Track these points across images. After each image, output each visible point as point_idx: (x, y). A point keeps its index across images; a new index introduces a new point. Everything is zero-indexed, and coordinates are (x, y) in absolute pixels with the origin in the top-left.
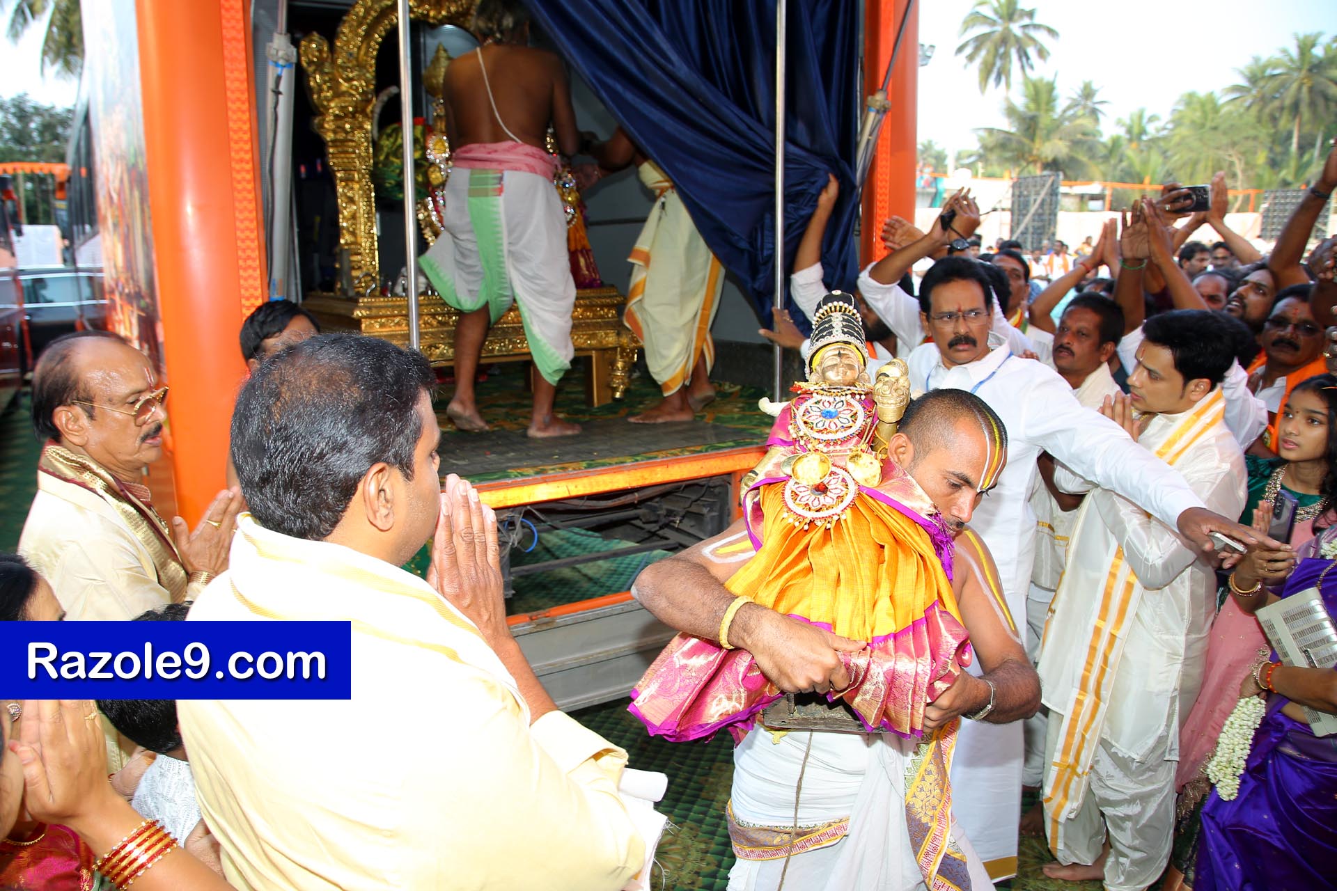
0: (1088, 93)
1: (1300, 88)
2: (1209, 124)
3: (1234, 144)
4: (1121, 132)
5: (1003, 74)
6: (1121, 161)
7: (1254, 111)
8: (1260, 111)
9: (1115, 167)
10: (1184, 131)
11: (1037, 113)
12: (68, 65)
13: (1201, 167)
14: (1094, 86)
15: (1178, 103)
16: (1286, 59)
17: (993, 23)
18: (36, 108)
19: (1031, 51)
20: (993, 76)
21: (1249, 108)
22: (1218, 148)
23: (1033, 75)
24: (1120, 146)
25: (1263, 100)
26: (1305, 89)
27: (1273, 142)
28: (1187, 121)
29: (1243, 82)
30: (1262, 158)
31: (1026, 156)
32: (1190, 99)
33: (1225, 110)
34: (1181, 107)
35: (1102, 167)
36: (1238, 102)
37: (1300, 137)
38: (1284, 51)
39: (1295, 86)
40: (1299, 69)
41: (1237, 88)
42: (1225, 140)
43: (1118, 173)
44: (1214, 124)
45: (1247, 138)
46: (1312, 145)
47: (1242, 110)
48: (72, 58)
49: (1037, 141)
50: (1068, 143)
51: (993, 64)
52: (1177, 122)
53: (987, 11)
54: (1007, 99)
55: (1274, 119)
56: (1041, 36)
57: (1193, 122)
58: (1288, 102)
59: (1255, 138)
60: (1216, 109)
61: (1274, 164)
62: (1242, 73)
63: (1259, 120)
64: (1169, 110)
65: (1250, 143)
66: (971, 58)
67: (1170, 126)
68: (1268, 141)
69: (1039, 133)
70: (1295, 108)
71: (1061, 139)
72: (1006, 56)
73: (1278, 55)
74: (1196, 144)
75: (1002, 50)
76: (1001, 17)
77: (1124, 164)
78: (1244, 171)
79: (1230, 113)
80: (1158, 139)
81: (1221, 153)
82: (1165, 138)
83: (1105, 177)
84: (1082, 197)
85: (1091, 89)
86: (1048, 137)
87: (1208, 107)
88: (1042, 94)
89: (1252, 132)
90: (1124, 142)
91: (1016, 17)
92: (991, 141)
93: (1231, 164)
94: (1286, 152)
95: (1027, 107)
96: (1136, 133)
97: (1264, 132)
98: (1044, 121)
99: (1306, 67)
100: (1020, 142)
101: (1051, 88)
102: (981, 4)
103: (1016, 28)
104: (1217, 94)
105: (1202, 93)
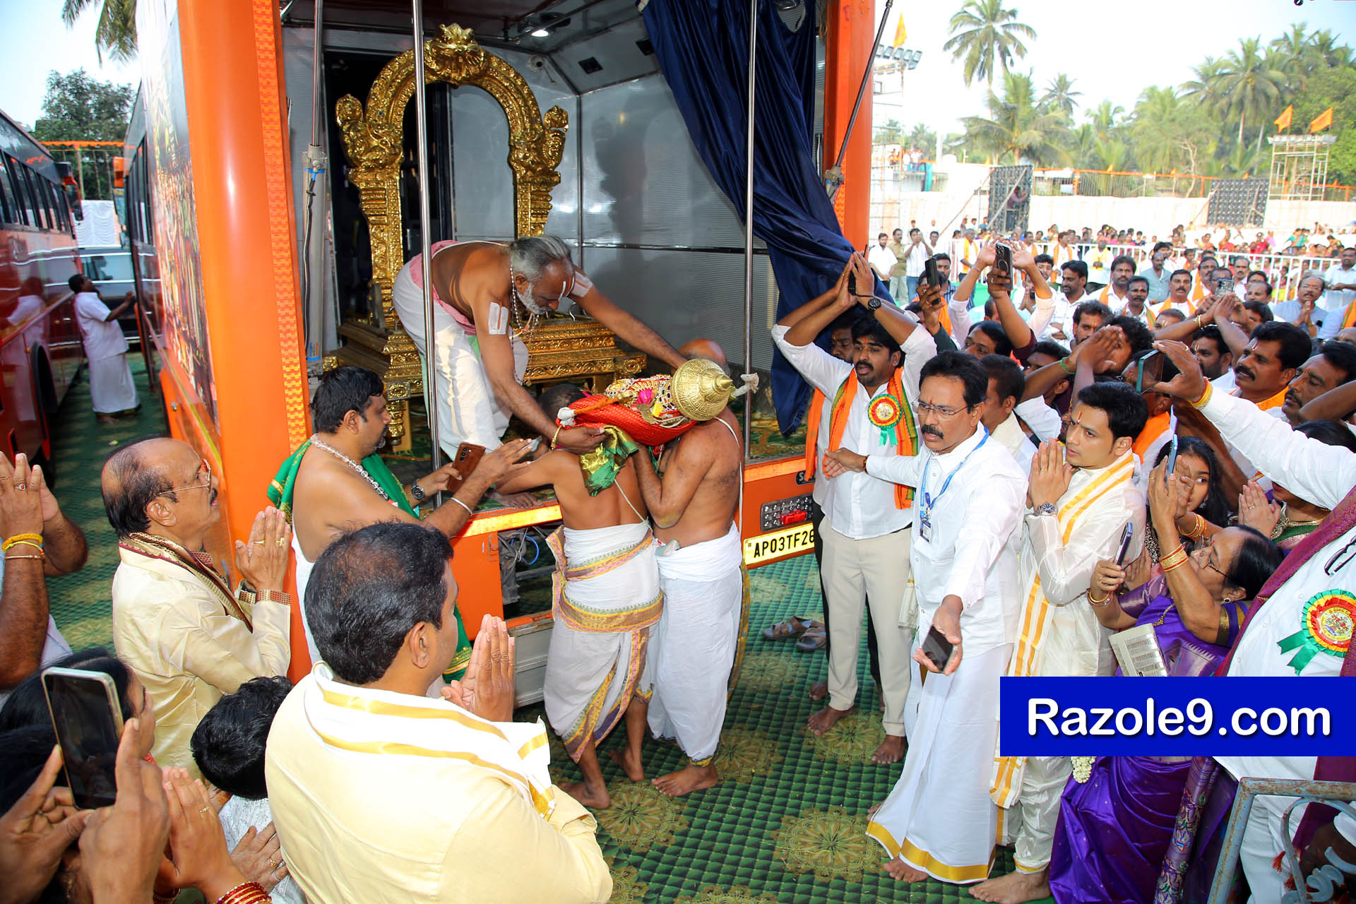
0: (1063, 84)
1: (1245, 87)
2: (1166, 116)
3: (1188, 135)
4: (1091, 121)
5: (985, 69)
6: (1090, 148)
7: (1206, 105)
8: (1212, 105)
9: (1085, 154)
10: (1145, 122)
11: (1016, 105)
12: (123, 46)
13: (1159, 154)
14: (1068, 79)
15: (1141, 96)
16: (1233, 61)
17: (978, 22)
18: (93, 87)
19: (1011, 48)
20: (977, 70)
21: (1202, 101)
22: (1175, 139)
23: (1013, 71)
24: (1089, 134)
25: (1214, 96)
26: (1249, 87)
27: (1223, 132)
28: (1148, 113)
29: (1197, 79)
30: (1212, 149)
31: (1006, 143)
32: (1152, 93)
33: (1181, 104)
34: (1144, 100)
35: (1073, 154)
36: (1192, 97)
37: (1244, 129)
38: (1231, 53)
39: (1240, 85)
40: (1245, 69)
41: (1191, 85)
42: (1181, 131)
43: (1087, 160)
44: (1171, 117)
45: (1200, 130)
46: (1256, 136)
47: (1197, 103)
48: (127, 39)
49: (1016, 130)
50: (1042, 133)
51: (978, 60)
52: (1140, 113)
53: (972, 11)
54: (990, 92)
55: (1224, 114)
56: (1020, 35)
57: (1154, 114)
58: (1235, 99)
59: (1206, 130)
60: (1173, 103)
61: (1221, 153)
62: (1196, 71)
63: (1210, 114)
64: (1134, 102)
65: (1203, 134)
66: (958, 54)
67: (1134, 116)
68: (1219, 133)
69: (1017, 123)
70: (1241, 103)
71: (1036, 129)
72: (988, 53)
73: (1227, 57)
74: (1155, 134)
75: (985, 47)
76: (985, 17)
77: (1092, 151)
78: (1197, 159)
79: (1186, 107)
80: (1123, 128)
81: (1177, 142)
82: (1129, 128)
83: (1075, 163)
84: (1054, 181)
85: (1065, 82)
86: (1025, 125)
87: (1167, 101)
88: (1020, 88)
89: (1204, 125)
90: (1093, 130)
91: (998, 17)
92: (975, 129)
93: (1186, 152)
94: (1233, 143)
95: (1007, 98)
96: (1103, 123)
97: (1215, 126)
98: (1022, 113)
99: (1250, 68)
100: (1000, 131)
101: (1028, 84)
102: (969, 5)
103: (998, 27)
104: (1175, 90)
105: (1161, 89)
